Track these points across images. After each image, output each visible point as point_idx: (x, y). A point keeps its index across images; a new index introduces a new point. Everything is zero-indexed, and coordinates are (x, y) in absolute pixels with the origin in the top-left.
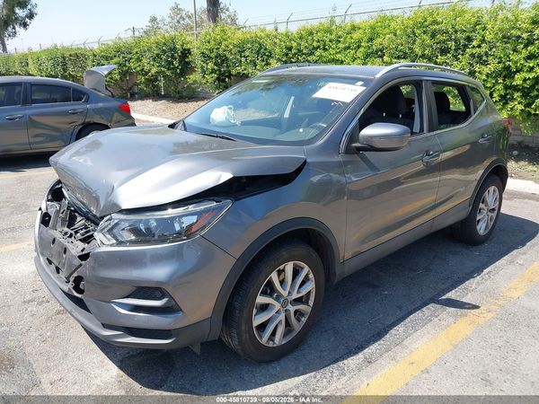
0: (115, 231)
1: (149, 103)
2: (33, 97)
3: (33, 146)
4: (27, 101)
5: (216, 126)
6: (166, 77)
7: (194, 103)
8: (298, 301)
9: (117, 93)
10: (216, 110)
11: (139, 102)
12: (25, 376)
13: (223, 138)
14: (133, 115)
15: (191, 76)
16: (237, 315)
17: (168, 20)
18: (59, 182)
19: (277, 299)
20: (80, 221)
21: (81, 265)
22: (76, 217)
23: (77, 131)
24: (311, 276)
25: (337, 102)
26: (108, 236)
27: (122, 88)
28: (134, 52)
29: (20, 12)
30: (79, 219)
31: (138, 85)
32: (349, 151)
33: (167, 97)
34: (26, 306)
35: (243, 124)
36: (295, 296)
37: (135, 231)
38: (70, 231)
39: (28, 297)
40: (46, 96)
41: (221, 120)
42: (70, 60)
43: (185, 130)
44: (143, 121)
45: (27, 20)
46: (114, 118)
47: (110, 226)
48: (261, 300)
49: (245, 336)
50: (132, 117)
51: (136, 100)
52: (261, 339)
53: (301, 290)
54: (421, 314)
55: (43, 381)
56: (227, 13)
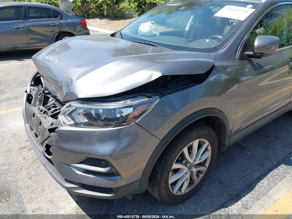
0: (73, 115)
1: (97, 21)
2: (30, 15)
3: (30, 45)
4: (26, 17)
5: (142, 35)
6: (107, 5)
7: (123, 21)
8: (200, 164)
9: (80, 14)
10: (143, 24)
11: (92, 20)
12: (16, 204)
13: (149, 44)
14: (88, 27)
15: (122, 4)
16: (159, 177)
18: (38, 73)
19: (186, 165)
20: (51, 101)
21: (50, 137)
22: (49, 98)
23: (55, 36)
24: (209, 148)
25: (234, 20)
26: (69, 118)
27: (82, 11)
30: (51, 99)
31: (91, 9)
32: (242, 57)
33: (107, 17)
34: (21, 151)
35: (162, 34)
36: (198, 162)
37: (88, 115)
38: (44, 109)
39: (23, 145)
40: (38, 15)
41: (146, 31)
43: (122, 38)
44: (94, 31)
46: (77, 29)
47: (70, 111)
48: (175, 166)
49: (163, 191)
50: (87, 29)
51: (90, 18)
52: (173, 191)
53: (202, 158)
54: (277, 171)
55: (28, 209)
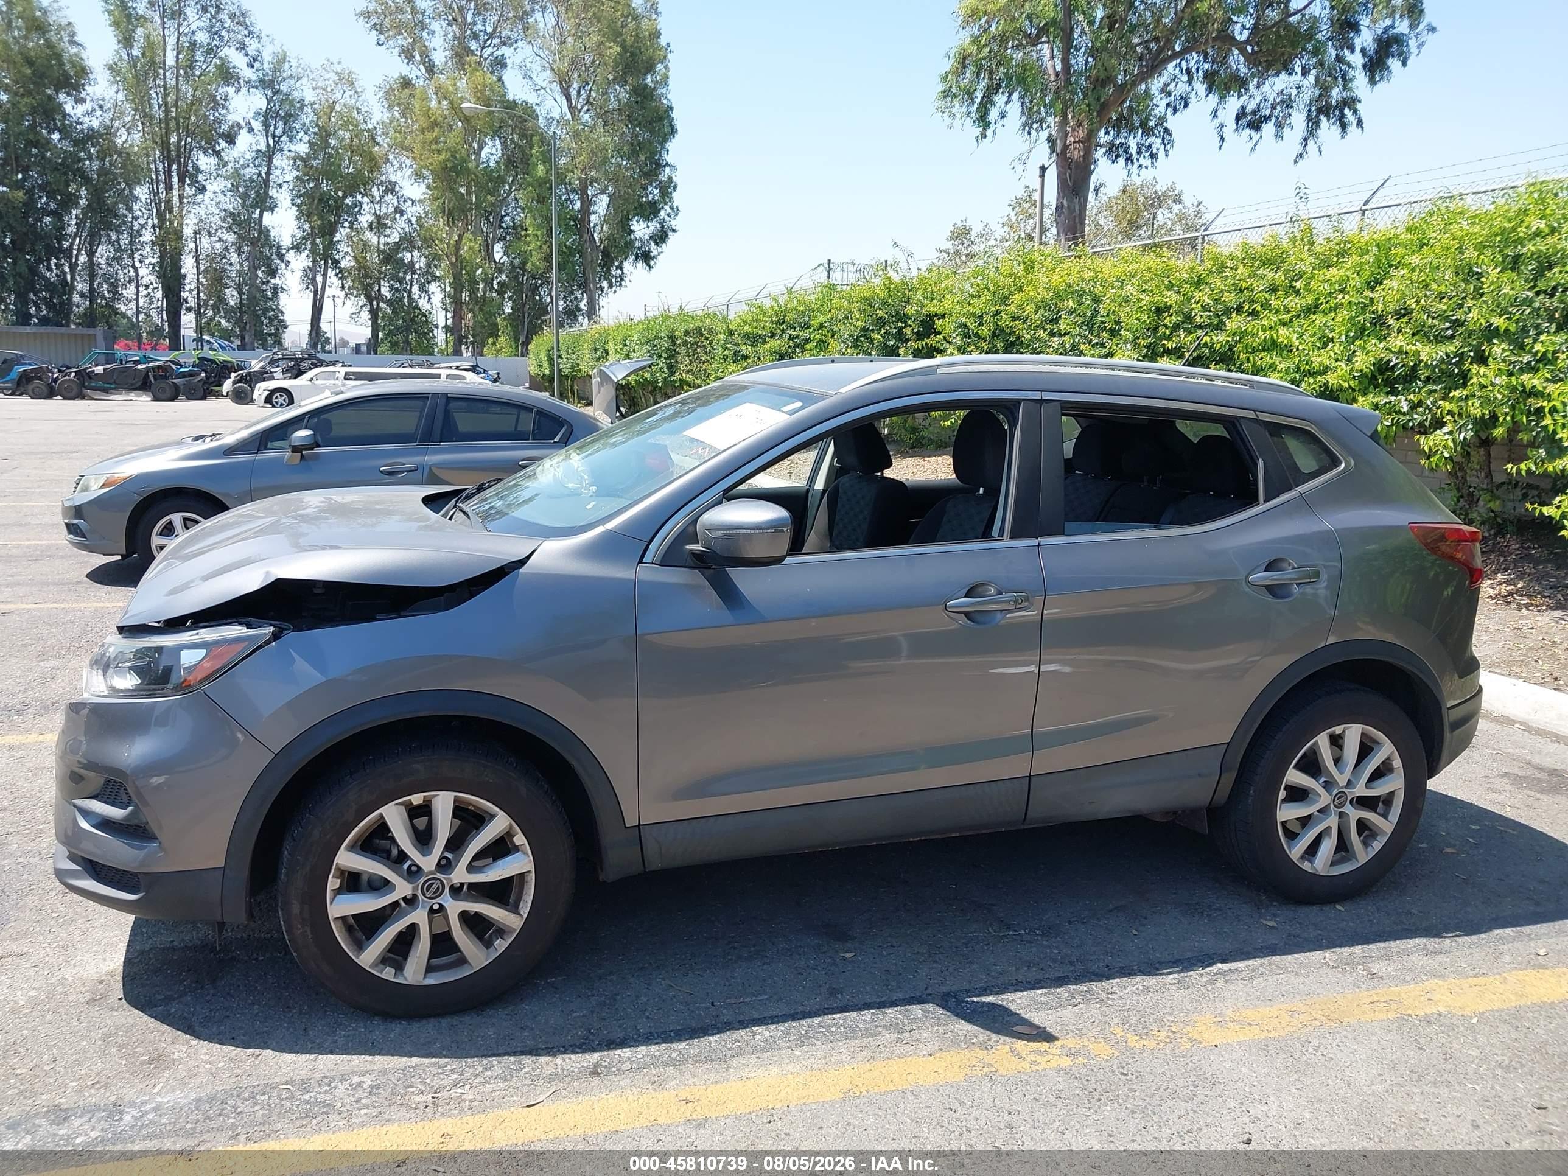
17: (1000, 232)
28: (815, 323)
29: (641, 229)
42: (685, 343)
45: (653, 246)
52: (359, 952)
53: (487, 868)
56: (1176, 208)
